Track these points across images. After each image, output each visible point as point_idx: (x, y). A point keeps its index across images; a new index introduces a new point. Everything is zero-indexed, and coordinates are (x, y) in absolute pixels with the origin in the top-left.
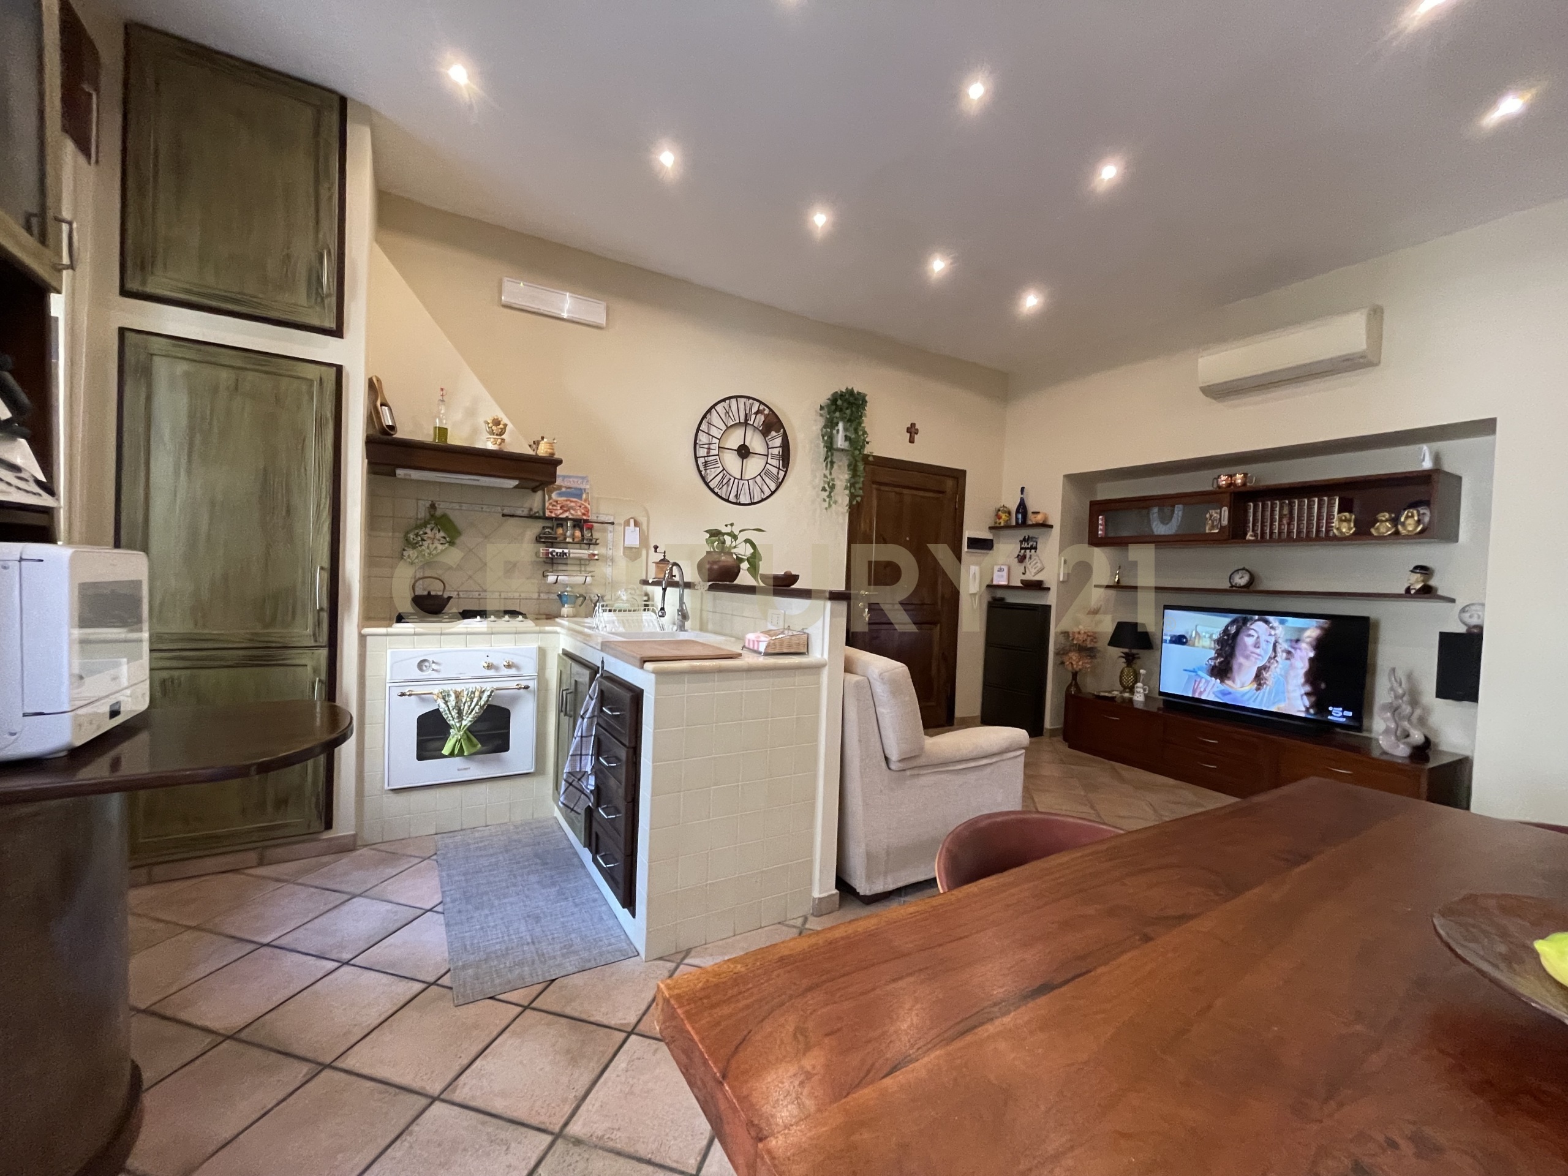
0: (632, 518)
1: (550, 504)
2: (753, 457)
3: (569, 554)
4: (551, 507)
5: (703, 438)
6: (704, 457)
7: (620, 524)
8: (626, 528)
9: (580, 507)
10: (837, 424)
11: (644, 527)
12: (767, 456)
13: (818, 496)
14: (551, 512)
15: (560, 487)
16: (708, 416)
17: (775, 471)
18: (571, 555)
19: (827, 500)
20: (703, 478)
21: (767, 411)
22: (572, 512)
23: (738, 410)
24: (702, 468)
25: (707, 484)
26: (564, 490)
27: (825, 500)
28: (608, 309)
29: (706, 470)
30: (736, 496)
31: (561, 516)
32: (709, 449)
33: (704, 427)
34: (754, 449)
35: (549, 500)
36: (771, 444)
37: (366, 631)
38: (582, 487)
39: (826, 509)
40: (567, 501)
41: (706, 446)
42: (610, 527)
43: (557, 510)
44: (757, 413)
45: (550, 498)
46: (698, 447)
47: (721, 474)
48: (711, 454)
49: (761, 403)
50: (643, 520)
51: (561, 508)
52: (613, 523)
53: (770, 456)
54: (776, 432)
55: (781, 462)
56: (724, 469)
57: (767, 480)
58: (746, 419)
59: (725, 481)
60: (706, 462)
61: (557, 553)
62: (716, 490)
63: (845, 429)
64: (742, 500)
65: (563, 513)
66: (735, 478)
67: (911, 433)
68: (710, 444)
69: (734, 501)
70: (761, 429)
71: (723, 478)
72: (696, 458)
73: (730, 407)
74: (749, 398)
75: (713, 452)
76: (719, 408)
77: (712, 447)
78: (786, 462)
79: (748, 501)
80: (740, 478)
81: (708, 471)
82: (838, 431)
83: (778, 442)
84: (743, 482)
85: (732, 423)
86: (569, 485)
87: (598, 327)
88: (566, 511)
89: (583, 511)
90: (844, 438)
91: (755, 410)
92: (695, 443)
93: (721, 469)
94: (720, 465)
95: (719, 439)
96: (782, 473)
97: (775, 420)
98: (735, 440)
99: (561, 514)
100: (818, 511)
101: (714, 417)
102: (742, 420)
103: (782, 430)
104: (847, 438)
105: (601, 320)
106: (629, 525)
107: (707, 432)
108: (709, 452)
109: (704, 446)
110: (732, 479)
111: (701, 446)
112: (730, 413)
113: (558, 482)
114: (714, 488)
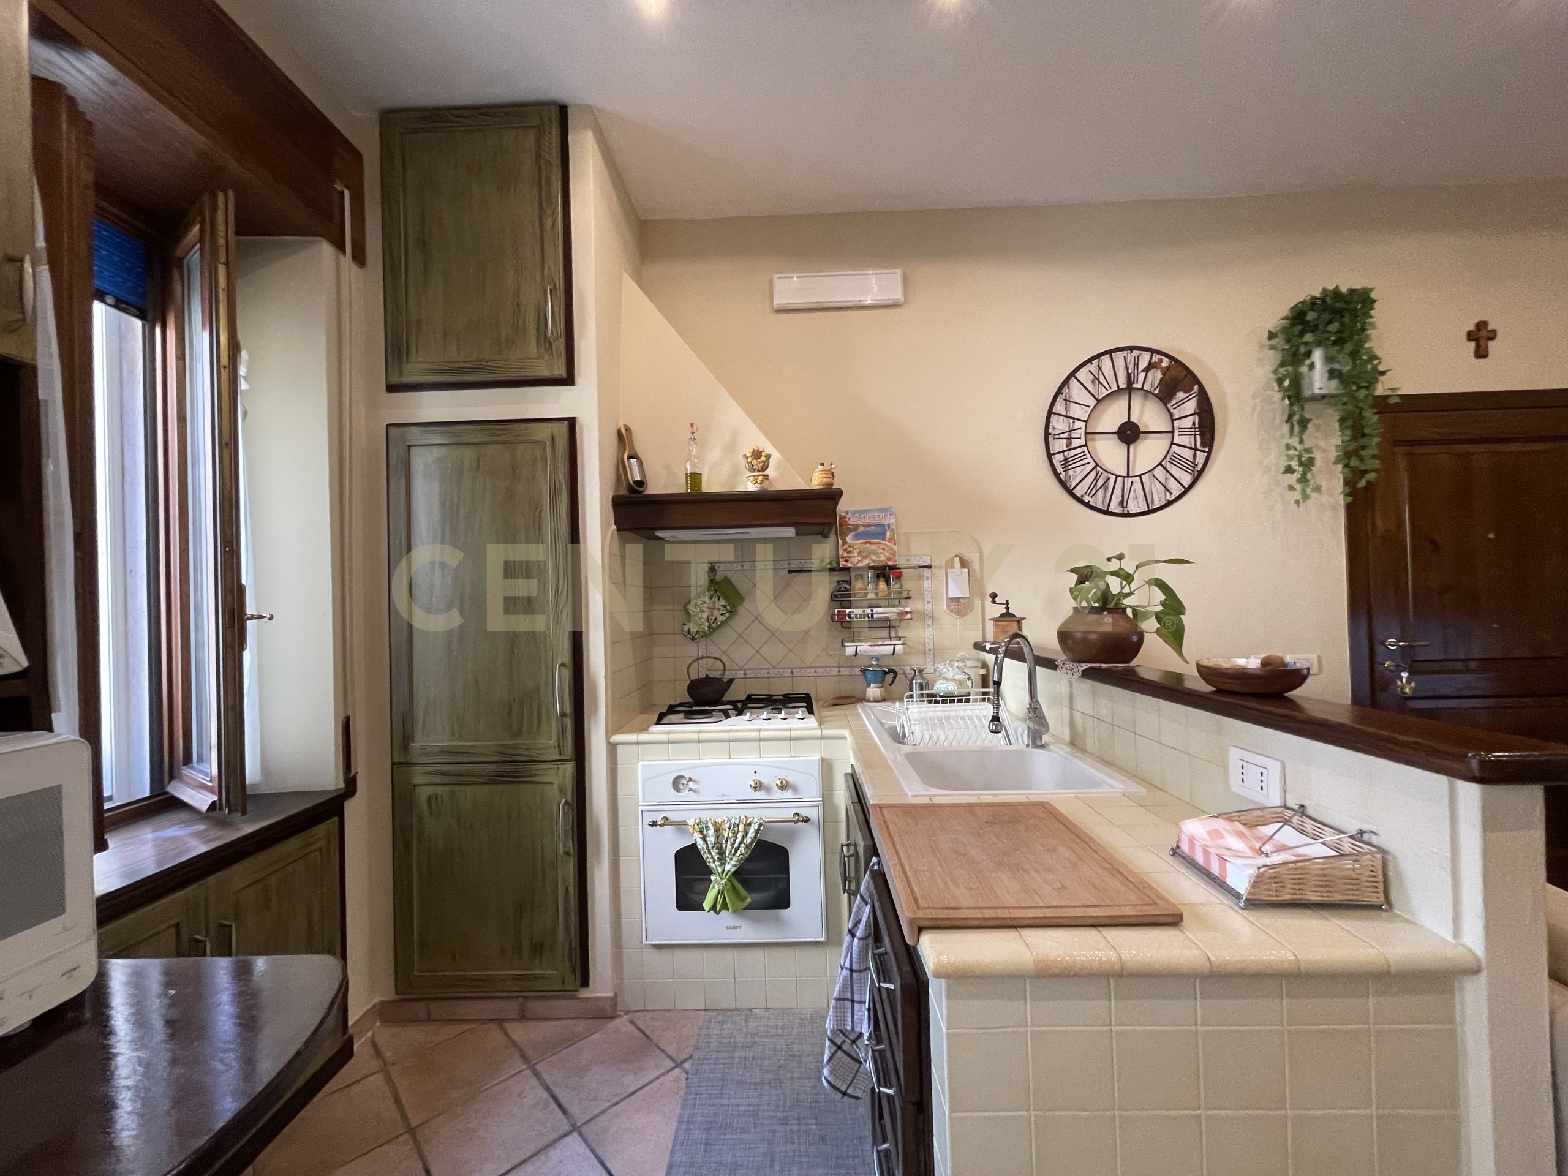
0: (957, 556)
1: (845, 550)
2: (1146, 438)
3: (872, 615)
4: (846, 554)
5: (1059, 425)
6: (1063, 452)
7: (939, 567)
8: (950, 570)
9: (884, 549)
10: (1308, 354)
11: (976, 565)
12: (1172, 432)
13: (1277, 483)
14: (847, 561)
15: (856, 527)
16: (1065, 390)
17: (1187, 454)
18: (875, 616)
19: (1298, 487)
20: (1063, 484)
21: (1165, 363)
22: (874, 558)
23: (1114, 372)
24: (1060, 469)
25: (1070, 492)
26: (861, 529)
27: (1291, 488)
28: (905, 278)
29: (1067, 471)
30: (1121, 503)
31: (860, 565)
32: (1069, 439)
33: (1059, 407)
34: (1146, 426)
35: (843, 545)
36: (1177, 413)
37: (616, 738)
38: (886, 522)
39: (1297, 502)
40: (866, 543)
41: (1065, 436)
42: (926, 572)
43: (854, 557)
44: (1147, 370)
45: (845, 542)
46: (1051, 438)
47: (1093, 474)
48: (1073, 446)
49: (1153, 351)
50: (973, 557)
51: (859, 553)
52: (929, 567)
53: (1176, 432)
54: (1185, 392)
55: (1198, 437)
56: (1097, 465)
57: (1174, 470)
58: (1130, 381)
59: (1100, 483)
60: (1066, 459)
61: (856, 615)
62: (1086, 499)
63: (1329, 359)
64: (1132, 507)
65: (862, 560)
66: (1117, 476)
67: (1477, 340)
68: (1070, 431)
69: (1119, 510)
70: (1156, 392)
71: (1096, 479)
72: (1050, 456)
73: (1100, 369)
74: (1131, 349)
75: (1075, 443)
76: (1082, 375)
77: (1074, 435)
78: (1208, 435)
79: (1144, 508)
80: (1125, 474)
81: (1071, 472)
82: (1312, 366)
83: (1191, 406)
84: (1131, 479)
85: (1107, 393)
86: (867, 522)
87: (895, 305)
88: (866, 557)
89: (887, 554)
90: (1326, 375)
91: (1143, 364)
92: (1047, 434)
93: (1093, 464)
94: (1089, 459)
95: (1086, 421)
96: (1201, 457)
97: (1184, 373)
98: (1113, 417)
99: (859, 562)
100: (1279, 507)
101: (1076, 391)
102: (1123, 385)
103: (1196, 388)
104: (1332, 374)
105: (898, 295)
106: (953, 567)
107: (1064, 414)
108: (1071, 443)
109: (1061, 436)
110: (1113, 478)
111: (1057, 437)
112: (1102, 379)
113: (853, 521)
114: (1082, 496)
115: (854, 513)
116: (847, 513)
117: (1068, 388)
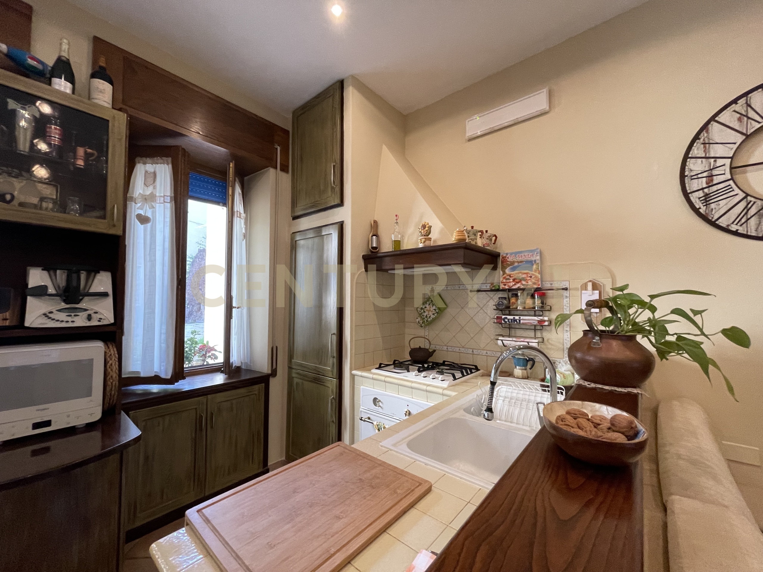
0: (590, 281)
1: (504, 278)
3: (520, 321)
4: (504, 281)
5: (697, 166)
6: (703, 189)
7: (576, 289)
8: (583, 292)
9: (531, 277)
11: (608, 288)
14: (505, 285)
15: (513, 263)
16: (703, 135)
20: (705, 218)
22: (524, 283)
24: (698, 204)
25: (714, 224)
26: (516, 264)
28: (550, 93)
29: (707, 205)
31: (514, 287)
32: (711, 176)
33: (697, 152)
35: (503, 275)
37: (354, 372)
38: (533, 259)
40: (518, 273)
41: (705, 174)
42: (565, 293)
43: (510, 282)
45: (504, 273)
46: (687, 180)
47: (743, 204)
48: (715, 182)
50: (606, 282)
51: (514, 280)
52: (566, 289)
56: (748, 195)
59: (753, 211)
60: (706, 195)
61: (509, 320)
62: (734, 228)
65: (515, 284)
68: (711, 170)
71: (747, 209)
72: (686, 195)
73: (749, 105)
75: (716, 180)
76: (724, 117)
77: (715, 172)
81: (713, 206)
85: (759, 126)
86: (520, 259)
87: (543, 114)
88: (518, 283)
89: (533, 280)
92: (683, 177)
93: (742, 195)
94: (737, 191)
95: (731, 158)
99: (513, 286)
101: (717, 133)
105: (545, 106)
106: (586, 289)
107: (703, 155)
108: (712, 181)
109: (700, 176)
111: (696, 177)
112: (751, 114)
113: (510, 259)
114: (728, 226)
115: (511, 254)
116: (507, 254)
117: (707, 132)
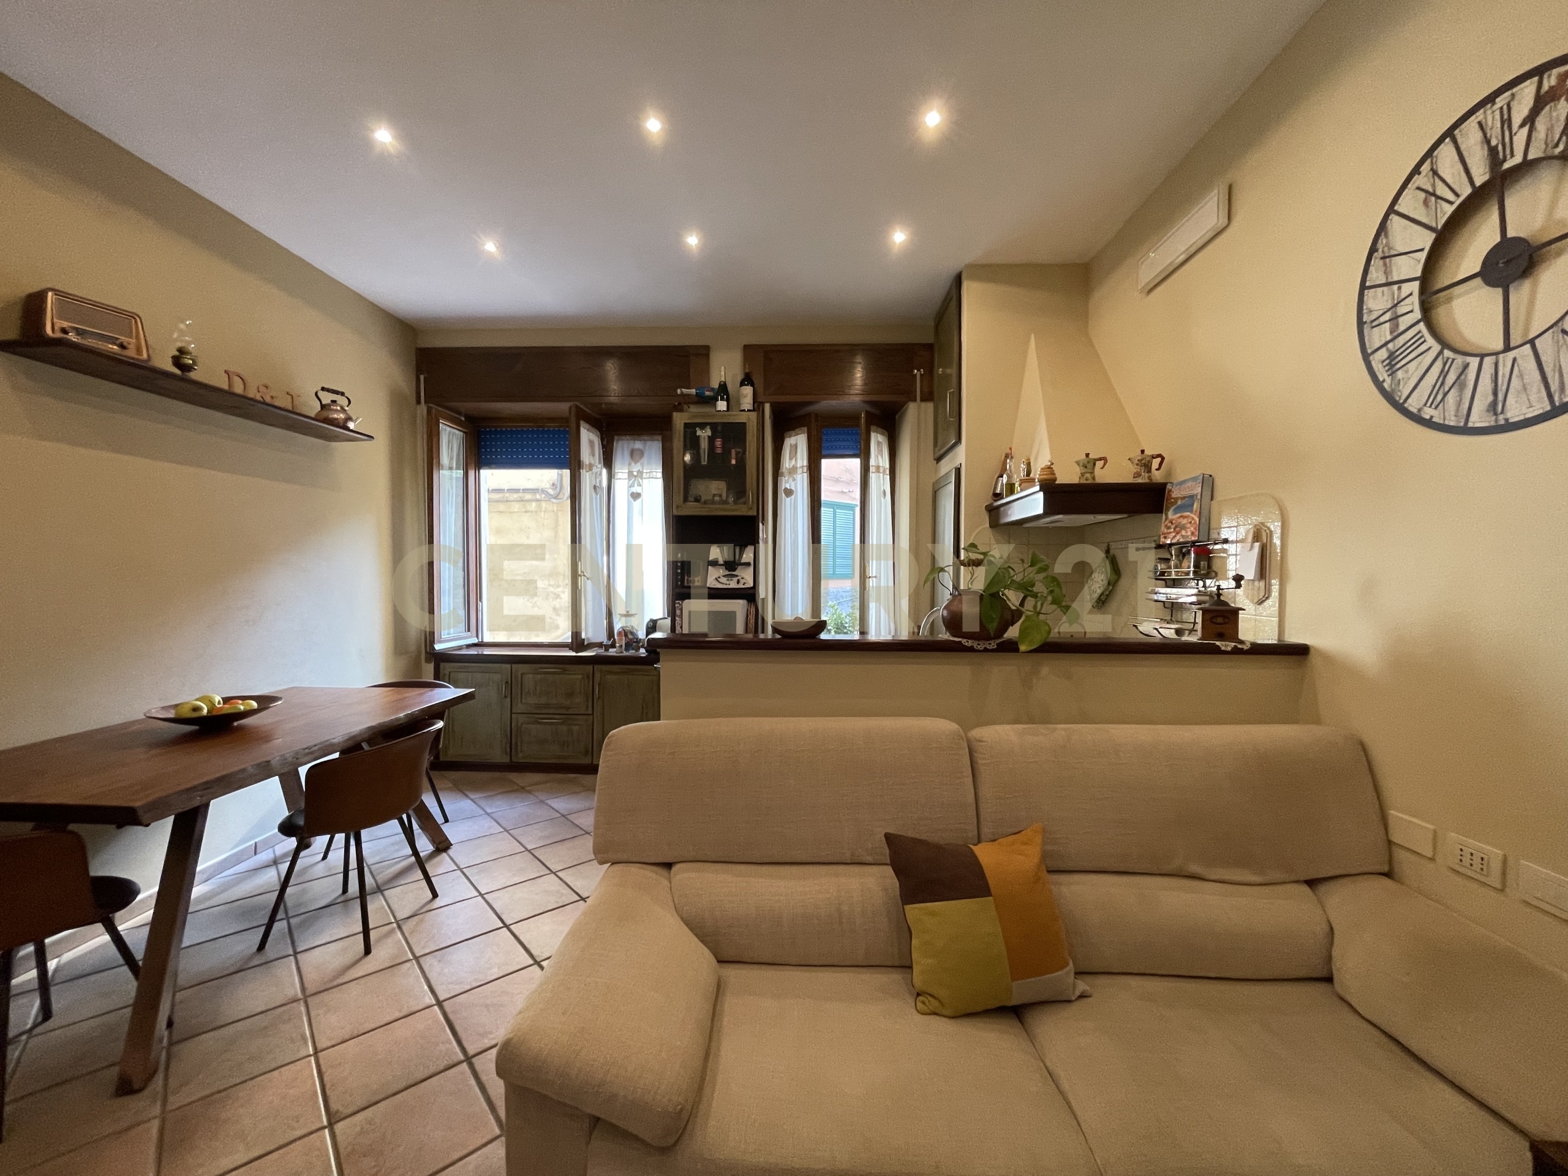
1: (1166, 526)
6: (1386, 344)
9: (1192, 523)
14: (1165, 537)
15: (1177, 500)
16: (1381, 243)
20: (1389, 397)
22: (1183, 533)
24: (1382, 375)
25: (1402, 409)
26: (1179, 502)
29: (1392, 374)
30: (1494, 405)
31: (1173, 541)
32: (1395, 319)
33: (1376, 275)
35: (1166, 521)
38: (1197, 492)
40: (1181, 517)
41: (1388, 316)
43: (1171, 533)
44: (1531, 117)
45: (1167, 517)
46: (1366, 330)
47: (1438, 365)
48: (1402, 328)
49: (1543, 69)
51: (1175, 529)
56: (1445, 347)
58: (1497, 163)
59: (1451, 378)
60: (1392, 356)
62: (1427, 413)
64: (1515, 411)
65: (1175, 536)
66: (1482, 356)
68: (1395, 306)
70: (1559, 150)
71: (1444, 374)
72: (1366, 357)
75: (1404, 322)
77: (1401, 310)
80: (1499, 345)
81: (1400, 374)
84: (1511, 355)
86: (1185, 493)
87: (1217, 234)
88: (1178, 533)
89: (1193, 528)
91: (1523, 111)
92: (1361, 323)
93: (1437, 348)
94: (1430, 341)
99: (1172, 538)
107: (1384, 281)
108: (1397, 326)
109: (1382, 319)
110: (1474, 362)
111: (1376, 324)
112: (1442, 190)
113: (1175, 494)
114: (1420, 410)
115: (1177, 485)
116: (1174, 485)
117: (1386, 236)
